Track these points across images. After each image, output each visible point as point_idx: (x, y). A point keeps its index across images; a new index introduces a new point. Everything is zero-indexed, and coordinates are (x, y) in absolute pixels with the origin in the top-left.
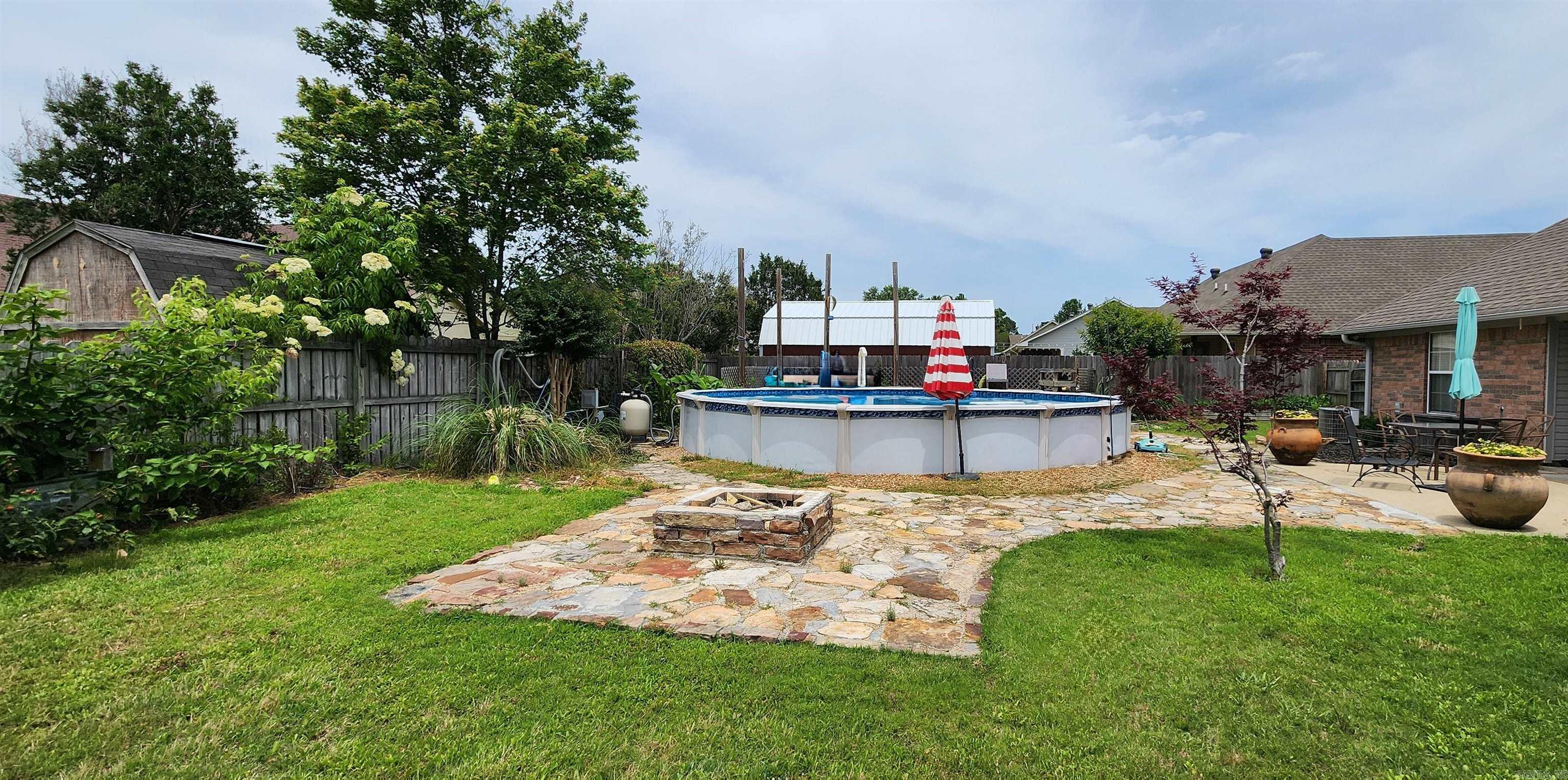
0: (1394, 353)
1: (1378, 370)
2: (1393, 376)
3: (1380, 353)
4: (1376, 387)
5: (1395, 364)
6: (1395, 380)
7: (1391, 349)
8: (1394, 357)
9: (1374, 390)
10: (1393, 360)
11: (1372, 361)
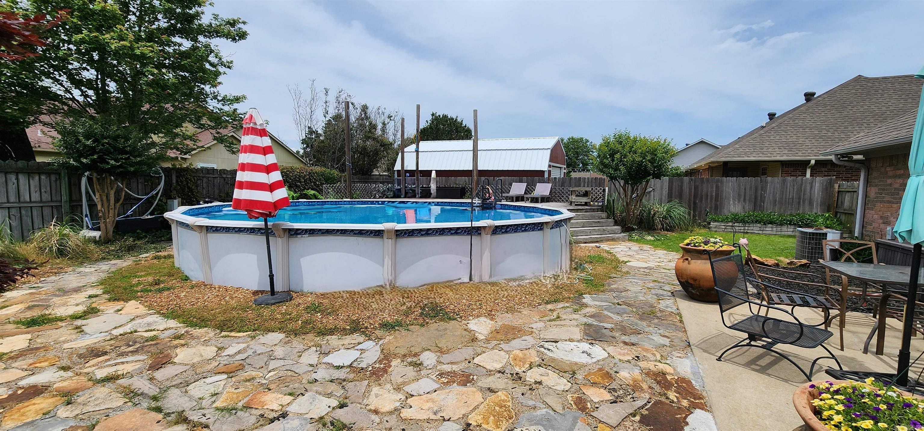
0: (890, 174)
1: (873, 192)
2: (887, 198)
3: (875, 174)
4: (869, 209)
5: (891, 185)
6: (889, 202)
7: (888, 169)
8: (890, 177)
9: (867, 211)
10: (889, 181)
11: (867, 182)
